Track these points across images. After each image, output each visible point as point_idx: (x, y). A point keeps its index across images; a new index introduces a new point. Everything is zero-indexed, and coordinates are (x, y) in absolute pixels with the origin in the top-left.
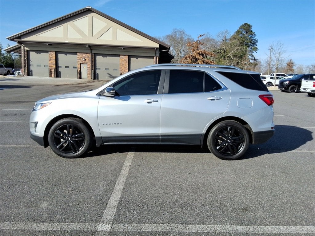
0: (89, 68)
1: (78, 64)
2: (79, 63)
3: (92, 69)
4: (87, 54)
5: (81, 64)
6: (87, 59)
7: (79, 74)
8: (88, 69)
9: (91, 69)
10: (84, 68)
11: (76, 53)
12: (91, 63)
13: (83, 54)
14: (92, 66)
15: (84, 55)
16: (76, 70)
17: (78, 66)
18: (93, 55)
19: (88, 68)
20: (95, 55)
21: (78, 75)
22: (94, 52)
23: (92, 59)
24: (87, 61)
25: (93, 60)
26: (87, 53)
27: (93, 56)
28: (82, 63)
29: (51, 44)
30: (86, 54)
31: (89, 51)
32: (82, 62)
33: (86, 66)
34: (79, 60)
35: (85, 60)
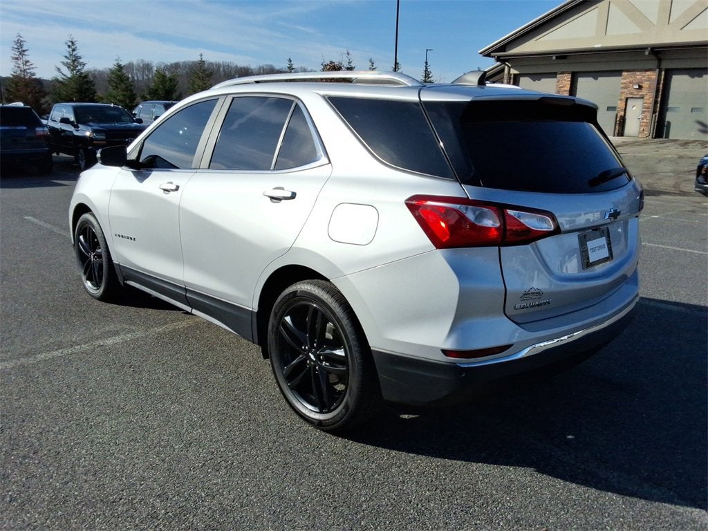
0: (648, 108)
1: (621, 100)
2: (623, 97)
3: (654, 112)
4: (648, 73)
5: (627, 99)
6: (645, 85)
7: (619, 124)
8: (643, 112)
9: (651, 110)
10: (634, 108)
11: (618, 73)
12: (653, 94)
13: (638, 73)
14: (656, 102)
15: (639, 75)
16: (613, 114)
17: (621, 105)
18: (663, 73)
19: (643, 108)
20: (669, 73)
21: (617, 127)
22: (665, 65)
23: (658, 83)
24: (644, 92)
25: (661, 86)
26: (646, 70)
27: (663, 77)
28: (631, 96)
29: (563, 56)
30: (644, 74)
31: (654, 64)
32: (631, 93)
33: (640, 102)
34: (625, 88)
35: (640, 87)
